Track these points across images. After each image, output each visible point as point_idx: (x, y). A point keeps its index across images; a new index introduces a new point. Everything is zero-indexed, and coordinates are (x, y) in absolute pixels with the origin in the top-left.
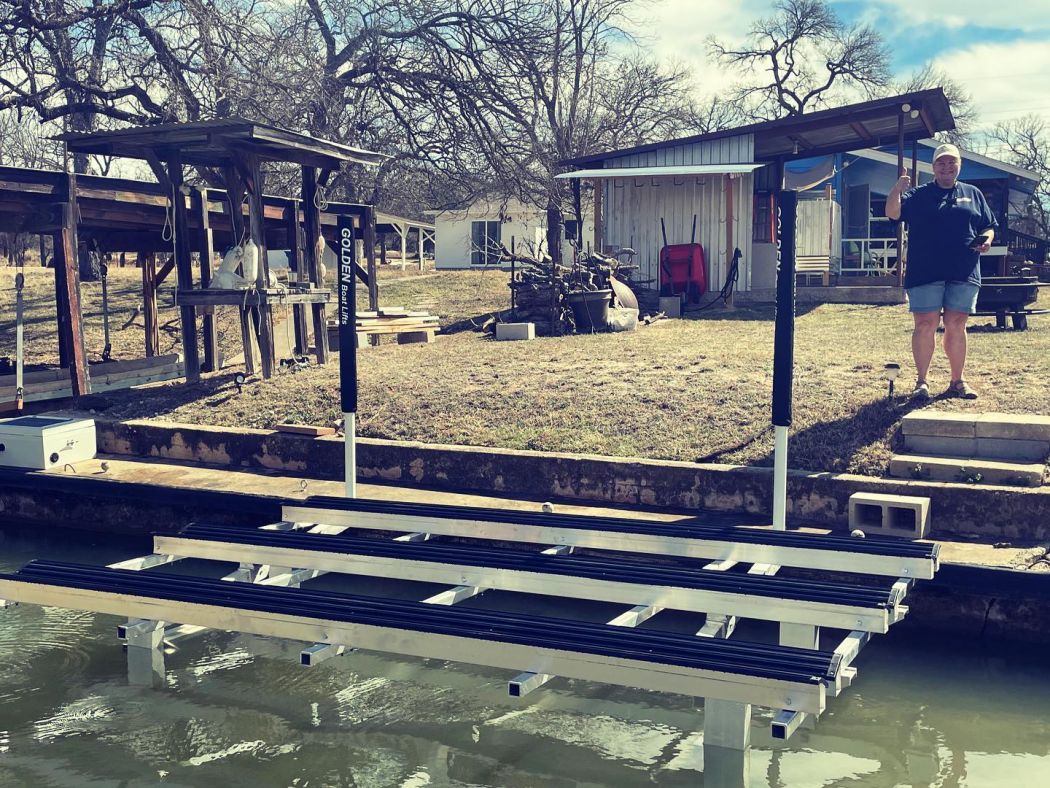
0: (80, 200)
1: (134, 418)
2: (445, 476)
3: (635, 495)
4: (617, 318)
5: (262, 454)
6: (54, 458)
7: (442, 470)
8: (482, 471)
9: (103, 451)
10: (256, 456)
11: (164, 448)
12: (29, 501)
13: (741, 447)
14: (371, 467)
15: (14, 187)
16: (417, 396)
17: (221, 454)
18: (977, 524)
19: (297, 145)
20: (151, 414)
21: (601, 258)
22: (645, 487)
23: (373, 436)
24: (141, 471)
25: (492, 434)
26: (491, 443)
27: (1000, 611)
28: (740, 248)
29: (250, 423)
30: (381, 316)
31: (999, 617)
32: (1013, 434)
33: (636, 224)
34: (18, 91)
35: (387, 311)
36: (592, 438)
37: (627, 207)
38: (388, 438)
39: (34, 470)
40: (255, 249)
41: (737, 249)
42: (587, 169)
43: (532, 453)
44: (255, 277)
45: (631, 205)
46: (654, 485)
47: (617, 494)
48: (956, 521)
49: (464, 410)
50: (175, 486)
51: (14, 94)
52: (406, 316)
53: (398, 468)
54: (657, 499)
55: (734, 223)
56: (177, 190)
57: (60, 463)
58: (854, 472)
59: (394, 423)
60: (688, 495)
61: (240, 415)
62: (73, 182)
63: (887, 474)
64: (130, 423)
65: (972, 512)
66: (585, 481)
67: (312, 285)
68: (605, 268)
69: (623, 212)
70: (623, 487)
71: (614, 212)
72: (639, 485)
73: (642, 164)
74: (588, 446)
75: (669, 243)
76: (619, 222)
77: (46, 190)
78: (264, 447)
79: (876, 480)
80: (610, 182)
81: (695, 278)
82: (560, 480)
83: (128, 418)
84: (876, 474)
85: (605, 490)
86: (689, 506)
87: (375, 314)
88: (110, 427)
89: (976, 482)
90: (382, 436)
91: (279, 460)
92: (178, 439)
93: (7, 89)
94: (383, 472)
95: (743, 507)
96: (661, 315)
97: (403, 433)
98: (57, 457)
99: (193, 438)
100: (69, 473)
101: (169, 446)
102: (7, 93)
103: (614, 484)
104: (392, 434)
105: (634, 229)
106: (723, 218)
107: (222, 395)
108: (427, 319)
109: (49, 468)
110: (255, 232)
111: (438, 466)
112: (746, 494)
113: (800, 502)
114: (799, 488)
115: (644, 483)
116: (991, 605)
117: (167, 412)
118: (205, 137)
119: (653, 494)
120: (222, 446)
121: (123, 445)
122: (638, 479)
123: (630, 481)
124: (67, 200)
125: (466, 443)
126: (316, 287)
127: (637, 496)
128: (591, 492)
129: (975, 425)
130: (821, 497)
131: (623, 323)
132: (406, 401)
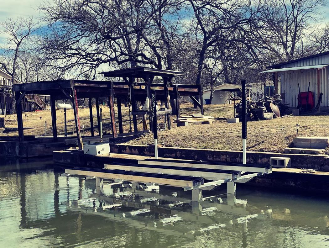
0: (114, 88)
1: (119, 143)
2: (184, 156)
3: (226, 159)
4: (266, 116)
5: (145, 151)
6: (99, 152)
7: (184, 154)
8: (192, 155)
9: (112, 151)
10: (144, 152)
11: (125, 151)
12: (94, 163)
13: (253, 147)
14: (168, 154)
15: (97, 86)
16: (184, 137)
17: (137, 152)
18: (302, 164)
19: (157, 72)
20: (123, 143)
21: (269, 98)
22: (228, 157)
23: (170, 146)
24: (118, 155)
25: (197, 145)
26: (196, 148)
27: (294, 184)
28: (322, 92)
29: (144, 144)
30: (194, 117)
31: (293, 185)
32: (319, 142)
33: (291, 86)
34: (109, 57)
35: (195, 115)
36: (219, 146)
37: (288, 80)
38: (173, 147)
39: (94, 155)
40: (149, 100)
41: (321, 93)
42: (275, 69)
43: (204, 150)
44: (149, 107)
45: (290, 79)
46: (230, 157)
47: (222, 159)
48: (297, 164)
49: (193, 140)
50: (122, 158)
51: (109, 58)
52: (202, 117)
53: (174, 154)
54: (231, 160)
55: (320, 84)
56: (131, 85)
57: (100, 154)
58: (276, 152)
59: (176, 143)
60: (238, 159)
61: (142, 142)
62: (112, 83)
63: (284, 152)
64: (117, 144)
65: (300, 161)
66: (215, 156)
67: (166, 109)
68: (269, 101)
69: (287, 82)
70: (223, 158)
71: (284, 82)
72: (226, 157)
73: (293, 66)
74: (218, 147)
75: (301, 91)
76: (286, 85)
77: (105, 86)
78: (146, 149)
79: (280, 154)
80: (283, 73)
81: (309, 103)
82: (209, 156)
83: (118, 143)
84: (281, 153)
85: (219, 158)
86: (238, 162)
87: (192, 116)
88: (113, 145)
89: (303, 154)
90: (172, 146)
91: (149, 153)
92: (127, 148)
93: (106, 57)
94: (171, 155)
95: (250, 162)
96: (291, 115)
97: (177, 146)
98: (100, 152)
99: (131, 147)
100: (102, 156)
101: (126, 150)
102: (106, 58)
103: (221, 157)
104: (174, 146)
105: (291, 87)
106: (316, 83)
107: (140, 138)
108: (209, 118)
109: (98, 155)
110: (149, 95)
111: (183, 153)
112: (250, 158)
113: (262, 160)
114: (262, 156)
115: (228, 156)
116: (292, 182)
117: (127, 142)
118: (134, 71)
119: (230, 159)
120: (137, 150)
121: (116, 150)
122: (226, 155)
123: (225, 156)
124: (111, 88)
125: (190, 148)
126: (167, 109)
127: (226, 160)
128: (216, 159)
129: (310, 139)
130: (267, 158)
131: (268, 117)
132: (181, 138)
